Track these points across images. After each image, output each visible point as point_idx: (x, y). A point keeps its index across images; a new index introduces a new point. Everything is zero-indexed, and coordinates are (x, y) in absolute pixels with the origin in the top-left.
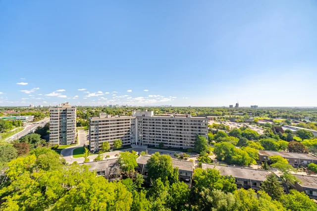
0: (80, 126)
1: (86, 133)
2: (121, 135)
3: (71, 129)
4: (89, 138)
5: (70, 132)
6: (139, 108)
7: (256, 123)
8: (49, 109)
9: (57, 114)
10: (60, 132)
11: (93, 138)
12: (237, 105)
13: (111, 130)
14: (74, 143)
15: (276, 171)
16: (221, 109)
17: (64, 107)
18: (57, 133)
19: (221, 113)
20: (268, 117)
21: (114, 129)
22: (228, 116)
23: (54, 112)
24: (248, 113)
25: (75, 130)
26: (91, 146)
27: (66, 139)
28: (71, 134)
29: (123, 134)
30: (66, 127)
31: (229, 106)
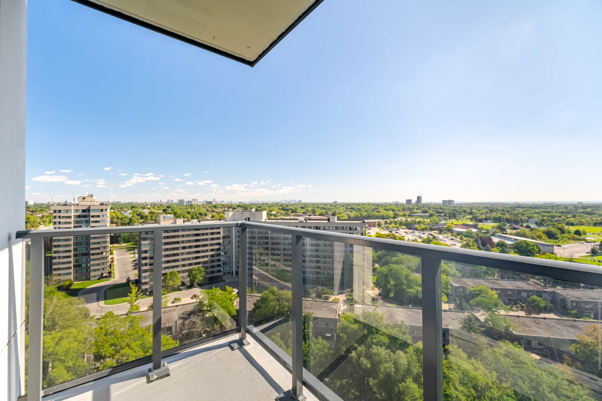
0: (117, 242)
1: (131, 257)
2: (203, 257)
3: (99, 248)
4: (138, 265)
5: (98, 254)
6: (239, 206)
7: (450, 230)
8: (53, 208)
9: (70, 217)
10: (75, 255)
11: (146, 264)
12: (419, 198)
13: (184, 248)
14: (106, 277)
15: (479, 311)
16: (392, 207)
17: (85, 204)
18: (69, 257)
19: (391, 213)
20: (471, 219)
21: (190, 247)
22: (404, 219)
23: (62, 214)
24: (438, 213)
25: (108, 250)
26: (143, 281)
27: (88, 268)
28: (99, 259)
29: (207, 256)
30: (88, 243)
31: (405, 202)
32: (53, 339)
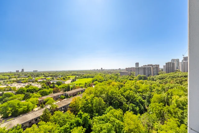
7: (36, 81)
12: (23, 70)
19: (8, 77)
20: (44, 77)
22: (15, 79)
24: (31, 75)
31: (16, 71)
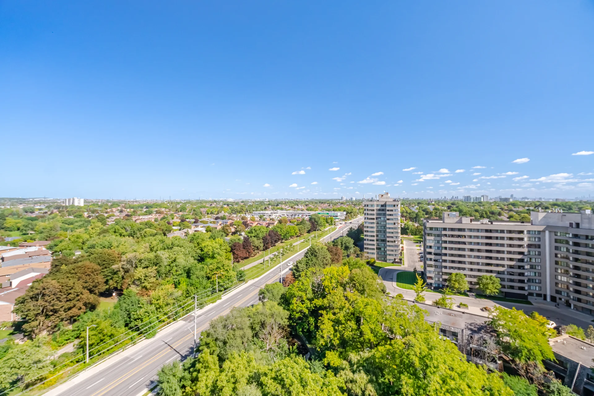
0: (406, 233)
1: (418, 249)
2: (497, 265)
3: (392, 237)
4: (423, 258)
5: (392, 242)
8: (364, 203)
9: (373, 210)
10: (377, 240)
11: (431, 259)
13: (472, 250)
14: (398, 262)
17: (383, 201)
18: (373, 240)
21: (479, 250)
23: (369, 208)
25: (399, 239)
26: (428, 275)
27: (385, 252)
28: (392, 246)
29: (503, 266)
30: (385, 232)
32: (363, 301)
